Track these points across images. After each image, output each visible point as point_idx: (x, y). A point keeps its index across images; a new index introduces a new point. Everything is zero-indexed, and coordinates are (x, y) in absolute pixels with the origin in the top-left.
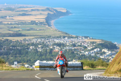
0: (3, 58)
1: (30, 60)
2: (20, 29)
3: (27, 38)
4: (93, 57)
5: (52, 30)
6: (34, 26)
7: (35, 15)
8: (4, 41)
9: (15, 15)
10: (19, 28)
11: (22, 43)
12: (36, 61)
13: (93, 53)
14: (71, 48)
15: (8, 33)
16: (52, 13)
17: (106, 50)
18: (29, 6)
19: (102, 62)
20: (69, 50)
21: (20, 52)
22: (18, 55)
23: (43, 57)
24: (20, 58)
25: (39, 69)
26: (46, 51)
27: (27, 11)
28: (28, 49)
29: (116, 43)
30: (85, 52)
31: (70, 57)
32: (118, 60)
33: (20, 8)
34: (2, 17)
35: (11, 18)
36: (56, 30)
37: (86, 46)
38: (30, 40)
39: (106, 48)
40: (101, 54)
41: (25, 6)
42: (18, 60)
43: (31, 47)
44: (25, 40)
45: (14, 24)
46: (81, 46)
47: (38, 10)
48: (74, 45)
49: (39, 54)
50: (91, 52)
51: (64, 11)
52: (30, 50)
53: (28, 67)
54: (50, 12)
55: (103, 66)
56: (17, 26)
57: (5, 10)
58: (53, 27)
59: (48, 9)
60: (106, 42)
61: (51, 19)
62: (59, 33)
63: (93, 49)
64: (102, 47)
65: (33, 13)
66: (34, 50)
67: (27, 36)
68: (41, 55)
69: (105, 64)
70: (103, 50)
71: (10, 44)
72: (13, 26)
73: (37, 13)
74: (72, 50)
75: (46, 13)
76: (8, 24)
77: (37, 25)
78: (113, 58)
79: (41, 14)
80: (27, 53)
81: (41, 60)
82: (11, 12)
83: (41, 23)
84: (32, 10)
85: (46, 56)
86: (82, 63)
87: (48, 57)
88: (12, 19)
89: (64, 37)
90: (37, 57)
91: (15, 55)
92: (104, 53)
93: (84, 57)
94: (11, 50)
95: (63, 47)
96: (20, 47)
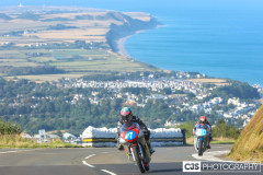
0: (17, 119)
1: (74, 124)
2: (53, 59)
3: (68, 77)
4: (208, 116)
5: (120, 60)
6: (81, 52)
7: (84, 28)
8: (19, 84)
9: (41, 29)
10: (49, 55)
11: (56, 88)
12: (86, 126)
14: (161, 96)
15: (27, 68)
16: (119, 23)
17: (234, 101)
18: (70, 9)
19: (227, 129)
20: (157, 100)
21: (53, 108)
22: (47, 114)
23: (103, 117)
24: (53, 120)
26: (109, 104)
27: (65, 19)
28: (70, 99)
29: (256, 86)
30: (191, 105)
31: (160, 117)
32: (258, 126)
33: (52, 12)
34: (14, 34)
35: (32, 34)
36: (129, 60)
37: (194, 92)
38: (74, 81)
39: (237, 97)
40: (226, 110)
41: (62, 8)
42: (49, 124)
43: (76, 96)
44: (62, 81)
45: (39, 48)
46: (181, 92)
47: (90, 18)
48: (168, 91)
49: (93, 110)
50: (205, 104)
51: (146, 19)
52: (73, 102)
53: (70, 138)
54: (116, 22)
55: (227, 135)
56: (47, 51)
57: (20, 17)
58: (123, 53)
59: (111, 15)
60: (236, 83)
61: (119, 36)
62: (137, 65)
63: (207, 99)
64: (228, 94)
65: (80, 23)
66: (83, 102)
67: (68, 72)
68: (98, 113)
69: (233, 130)
70: (230, 101)
71: (31, 89)
72: (38, 52)
73: (89, 23)
74: (162, 101)
75: (108, 23)
76: (26, 47)
77: (88, 48)
79: (96, 26)
80: (68, 108)
81: (97, 125)
82: (31, 22)
83: (97, 45)
84: (78, 18)
85: (108, 114)
86: (183, 131)
87: (113, 116)
88: (36, 37)
89: (147, 74)
90: (88, 118)
91: (42, 113)
92: (233, 106)
93: (190, 117)
94: (34, 102)
95: (144, 95)
96: (53, 96)
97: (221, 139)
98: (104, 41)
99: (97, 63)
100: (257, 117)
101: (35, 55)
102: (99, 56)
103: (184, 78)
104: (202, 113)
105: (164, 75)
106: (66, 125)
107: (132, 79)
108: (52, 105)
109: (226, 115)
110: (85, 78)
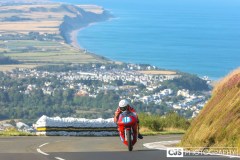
1: (27, 114)
2: (7, 50)
3: (21, 67)
4: (158, 107)
5: (72, 52)
6: (35, 43)
7: (38, 20)
10: (4, 46)
11: (10, 78)
12: (40, 115)
14: (112, 87)
16: (73, 16)
17: (184, 93)
19: (177, 119)
20: (109, 92)
21: (7, 98)
22: (1, 103)
23: (55, 107)
24: (7, 109)
25: (44, 133)
26: (61, 94)
27: (20, 11)
28: (23, 89)
29: (205, 78)
30: (142, 96)
32: (208, 117)
33: (7, 4)
36: (81, 51)
37: (145, 83)
38: (27, 71)
39: (186, 88)
40: (176, 101)
42: (3, 113)
43: (29, 87)
44: (16, 72)
46: (132, 83)
47: (44, 10)
48: (119, 83)
49: (46, 100)
50: (155, 95)
51: (99, 11)
52: (26, 92)
53: (22, 127)
54: (69, 14)
55: (178, 126)
56: (2, 42)
58: (76, 46)
59: (65, 8)
60: (185, 75)
61: (72, 28)
62: (90, 56)
63: (158, 90)
64: (178, 85)
65: (34, 15)
66: (36, 92)
67: (22, 63)
68: (50, 103)
69: (183, 121)
70: (179, 93)
73: (43, 15)
74: (113, 91)
75: (61, 15)
77: (41, 40)
78: (199, 108)
79: (50, 17)
80: (21, 97)
81: (50, 114)
83: (50, 37)
84: (32, 10)
85: (60, 103)
87: (65, 106)
89: (99, 65)
90: (41, 108)
92: (182, 98)
95: (96, 86)
96: (7, 86)
97: (171, 130)
98: (58, 32)
99: (50, 54)
100: (207, 108)
102: (53, 47)
103: (135, 69)
104: (153, 104)
105: (115, 66)
106: (19, 114)
107: (85, 71)
108: (6, 94)
109: (175, 107)
110: (38, 69)
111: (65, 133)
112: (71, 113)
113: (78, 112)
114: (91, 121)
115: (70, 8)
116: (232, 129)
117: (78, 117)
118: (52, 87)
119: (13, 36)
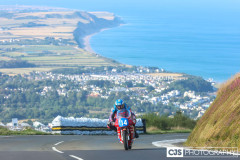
1: (43, 114)
2: (25, 54)
3: (38, 70)
4: (166, 107)
5: (86, 55)
6: (51, 47)
7: (53, 26)
9: (14, 27)
10: (21, 50)
11: (27, 80)
12: (55, 115)
13: (165, 99)
14: (123, 89)
15: (2, 62)
16: (85, 22)
17: (190, 94)
18: (41, 8)
20: (120, 93)
21: (24, 99)
22: (19, 104)
23: (70, 107)
24: (24, 109)
25: (59, 132)
26: (75, 96)
27: (37, 18)
28: (40, 91)
29: (210, 80)
30: (151, 97)
33: (25, 11)
35: (6, 31)
36: (94, 55)
37: (153, 85)
38: (43, 74)
39: (192, 90)
40: (182, 102)
41: (33, 7)
42: (21, 113)
43: (46, 88)
44: (33, 74)
45: (12, 44)
46: (142, 85)
47: (59, 16)
48: (129, 84)
49: (61, 101)
50: (163, 97)
51: (110, 18)
52: (43, 93)
53: (39, 126)
54: (82, 21)
56: (17, 47)
58: (89, 49)
59: (78, 14)
60: (191, 78)
61: (85, 34)
62: (101, 60)
63: (165, 92)
64: (185, 87)
65: (50, 21)
66: (52, 93)
67: (38, 66)
68: (65, 104)
70: (185, 94)
71: (4, 81)
72: (11, 47)
73: (58, 21)
74: (124, 93)
75: (75, 21)
76: (1, 43)
77: (56, 44)
78: (204, 108)
79: (65, 23)
80: (38, 99)
81: (64, 115)
82: (5, 20)
83: (65, 42)
84: (48, 16)
86: (144, 121)
87: (79, 106)
88: (9, 34)
89: (110, 68)
90: (56, 108)
91: (14, 103)
92: (188, 99)
93: (149, 108)
94: (7, 93)
95: (108, 87)
96: (24, 88)
97: (178, 129)
98: (72, 38)
99: (65, 58)
101: (8, 50)
102: (67, 51)
103: (144, 72)
104: (161, 105)
105: (126, 69)
106: (36, 114)
107: (97, 73)
108: (24, 96)
110: (54, 72)
111: (79, 132)
112: (84, 113)
113: (90, 112)
114: (103, 121)
115: (83, 14)
116: (235, 129)
117: (91, 117)
118: (67, 89)
119: (30, 41)
